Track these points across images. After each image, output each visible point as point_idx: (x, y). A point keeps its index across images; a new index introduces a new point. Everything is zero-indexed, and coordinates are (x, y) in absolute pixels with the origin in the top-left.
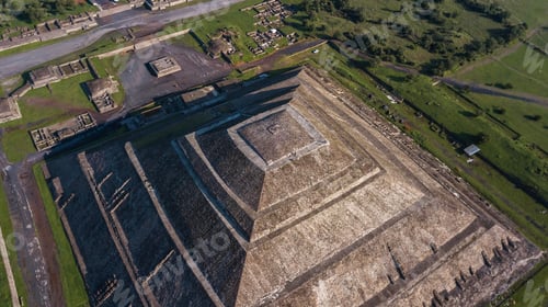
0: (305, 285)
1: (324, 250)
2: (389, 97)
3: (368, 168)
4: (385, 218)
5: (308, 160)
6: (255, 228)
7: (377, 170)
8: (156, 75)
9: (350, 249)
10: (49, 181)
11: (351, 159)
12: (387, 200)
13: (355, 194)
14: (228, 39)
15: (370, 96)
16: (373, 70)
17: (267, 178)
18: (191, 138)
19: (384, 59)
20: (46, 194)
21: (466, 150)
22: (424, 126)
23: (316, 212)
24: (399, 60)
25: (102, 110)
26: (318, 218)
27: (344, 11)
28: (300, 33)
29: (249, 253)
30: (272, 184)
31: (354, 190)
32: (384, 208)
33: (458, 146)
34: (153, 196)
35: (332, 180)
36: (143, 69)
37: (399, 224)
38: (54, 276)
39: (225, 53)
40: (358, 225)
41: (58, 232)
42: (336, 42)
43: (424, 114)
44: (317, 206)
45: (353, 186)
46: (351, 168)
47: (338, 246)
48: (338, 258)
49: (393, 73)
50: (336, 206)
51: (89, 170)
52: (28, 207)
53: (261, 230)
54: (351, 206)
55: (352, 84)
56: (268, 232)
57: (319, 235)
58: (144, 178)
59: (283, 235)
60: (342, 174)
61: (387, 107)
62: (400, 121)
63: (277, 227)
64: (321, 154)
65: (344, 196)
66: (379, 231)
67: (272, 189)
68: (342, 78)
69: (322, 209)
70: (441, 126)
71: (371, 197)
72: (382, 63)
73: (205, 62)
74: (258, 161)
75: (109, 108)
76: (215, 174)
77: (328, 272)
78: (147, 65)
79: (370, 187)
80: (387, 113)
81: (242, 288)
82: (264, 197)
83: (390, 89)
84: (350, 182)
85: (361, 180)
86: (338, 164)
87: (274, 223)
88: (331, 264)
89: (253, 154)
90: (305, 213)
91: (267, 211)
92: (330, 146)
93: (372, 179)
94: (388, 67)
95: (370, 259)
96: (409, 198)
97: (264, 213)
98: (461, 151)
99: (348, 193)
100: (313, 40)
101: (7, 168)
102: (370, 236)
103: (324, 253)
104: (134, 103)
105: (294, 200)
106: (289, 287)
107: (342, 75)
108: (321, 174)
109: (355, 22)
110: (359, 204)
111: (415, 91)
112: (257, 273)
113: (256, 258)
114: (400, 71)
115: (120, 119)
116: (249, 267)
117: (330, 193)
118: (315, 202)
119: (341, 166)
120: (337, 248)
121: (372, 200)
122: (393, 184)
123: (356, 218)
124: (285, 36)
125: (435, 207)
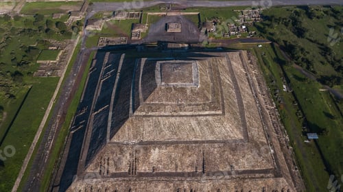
0: (148, 146)
1: (167, 135)
2: (284, 86)
3: (215, 108)
4: (210, 138)
5: (183, 90)
6: (139, 109)
7: (220, 112)
8: (166, 30)
9: (181, 143)
10: (93, 60)
11: (208, 99)
12: (217, 130)
13: (200, 118)
14: (215, 23)
15: (273, 81)
16: (286, 68)
17: (157, 89)
18: (144, 60)
19: (298, 64)
20: (89, 64)
21: (308, 134)
22: (294, 110)
23: (173, 116)
24: (308, 68)
25: (133, 38)
26: (172, 120)
27: (296, 28)
28: (258, 33)
29: (130, 118)
30: (158, 93)
31: (200, 115)
32: (213, 132)
33: (306, 130)
34: (117, 80)
35: (190, 105)
36: (163, 25)
37: (216, 145)
38: (70, 98)
39: (208, 30)
40: (193, 134)
41: (83, 81)
42: (276, 45)
43: (299, 105)
44: (175, 114)
45: (200, 113)
46: (204, 104)
47: (176, 138)
48: (172, 143)
49: (298, 74)
50: (185, 118)
51: (106, 61)
52: (80, 67)
53: (141, 111)
54: (193, 122)
55: (267, 71)
56: (144, 114)
57: (169, 128)
58: (119, 71)
59: (150, 118)
60: (197, 105)
61: (278, 91)
62: (279, 102)
63: (150, 114)
64: (192, 90)
65: (192, 116)
66: (203, 142)
67: (156, 96)
68: (264, 65)
69: (177, 116)
70: (304, 115)
71: (208, 123)
72: (295, 66)
73: (195, 32)
74: (158, 80)
75: (136, 38)
76: (140, 79)
77: (164, 147)
78: (166, 24)
79: (210, 118)
80: (275, 94)
81: (119, 132)
82: (151, 97)
83: (288, 82)
84: (199, 110)
85: (207, 113)
86: (198, 99)
87: (148, 111)
88: (167, 144)
89: (159, 76)
90: (167, 114)
91: (149, 104)
92: (199, 89)
93: (213, 115)
94: (297, 69)
95: (190, 153)
96: (232, 135)
97: (147, 104)
98: (305, 134)
99: (196, 116)
100: (263, 39)
101: (83, 49)
102: (196, 142)
103: (167, 137)
104: (148, 40)
105: (165, 105)
106: (141, 143)
107: (265, 64)
108: (186, 100)
109: (298, 36)
110: (199, 123)
111: (304, 88)
112: (129, 129)
113: (132, 122)
114: (304, 74)
115: (137, 45)
116: (127, 124)
117: (185, 111)
118: (175, 111)
119: (200, 101)
120: (175, 138)
121: (207, 125)
122: (225, 123)
123: (193, 129)
124: (248, 31)
125: (246, 148)
